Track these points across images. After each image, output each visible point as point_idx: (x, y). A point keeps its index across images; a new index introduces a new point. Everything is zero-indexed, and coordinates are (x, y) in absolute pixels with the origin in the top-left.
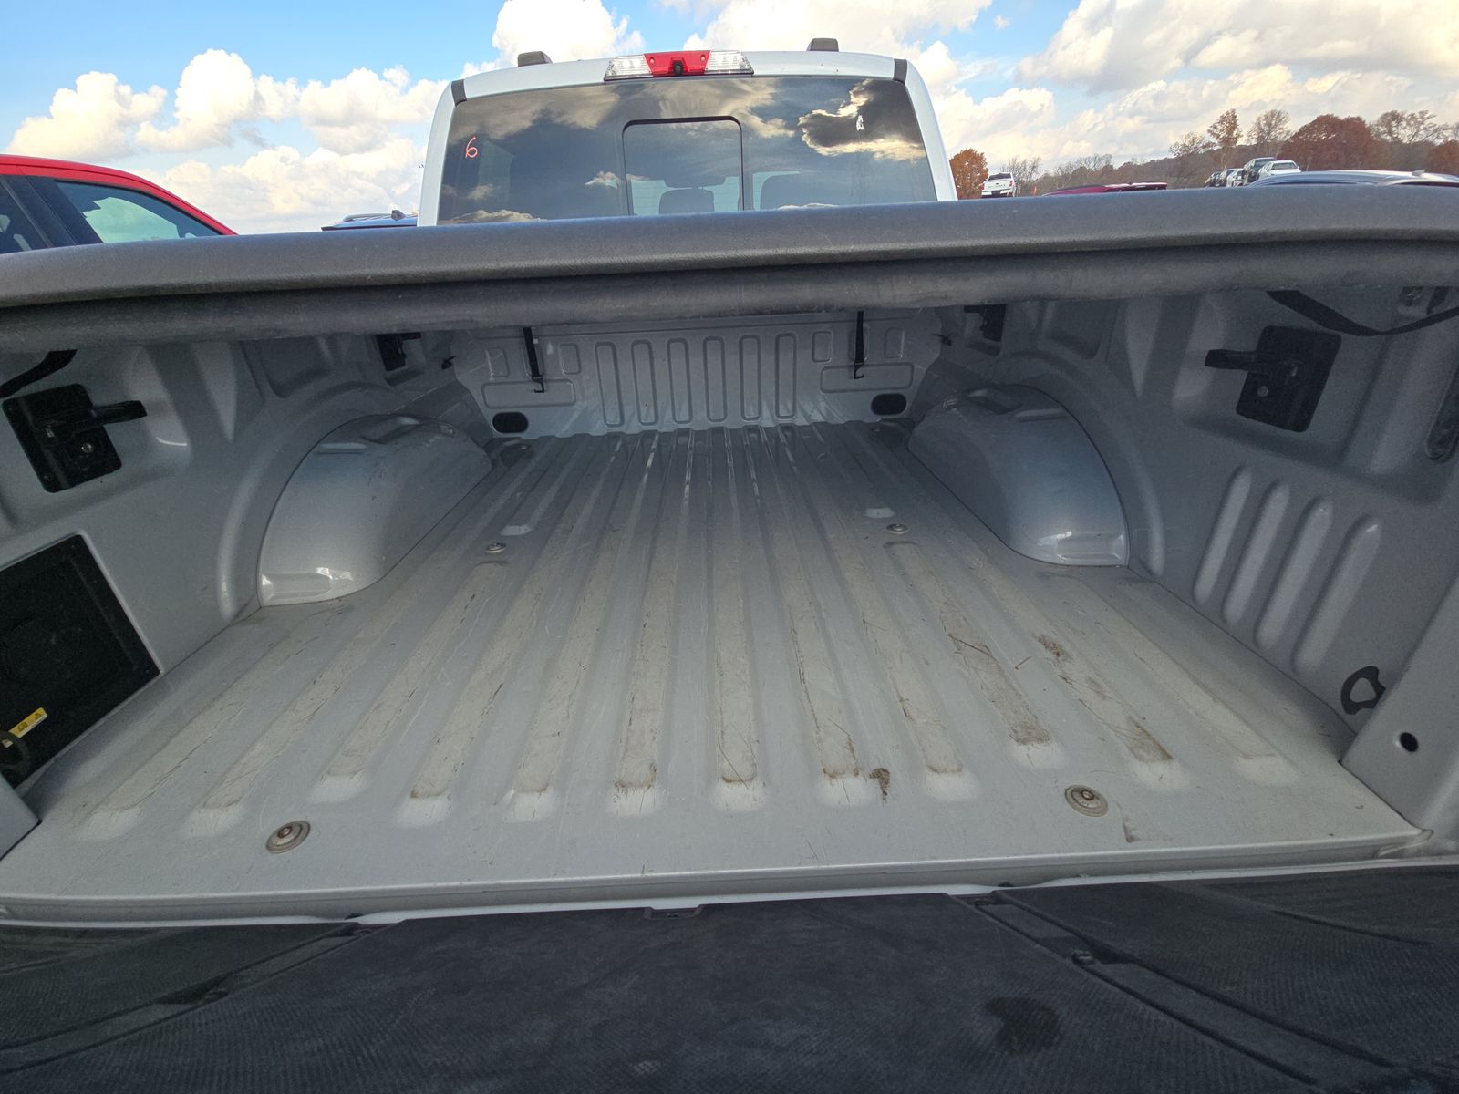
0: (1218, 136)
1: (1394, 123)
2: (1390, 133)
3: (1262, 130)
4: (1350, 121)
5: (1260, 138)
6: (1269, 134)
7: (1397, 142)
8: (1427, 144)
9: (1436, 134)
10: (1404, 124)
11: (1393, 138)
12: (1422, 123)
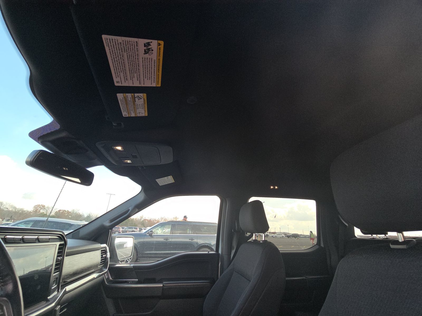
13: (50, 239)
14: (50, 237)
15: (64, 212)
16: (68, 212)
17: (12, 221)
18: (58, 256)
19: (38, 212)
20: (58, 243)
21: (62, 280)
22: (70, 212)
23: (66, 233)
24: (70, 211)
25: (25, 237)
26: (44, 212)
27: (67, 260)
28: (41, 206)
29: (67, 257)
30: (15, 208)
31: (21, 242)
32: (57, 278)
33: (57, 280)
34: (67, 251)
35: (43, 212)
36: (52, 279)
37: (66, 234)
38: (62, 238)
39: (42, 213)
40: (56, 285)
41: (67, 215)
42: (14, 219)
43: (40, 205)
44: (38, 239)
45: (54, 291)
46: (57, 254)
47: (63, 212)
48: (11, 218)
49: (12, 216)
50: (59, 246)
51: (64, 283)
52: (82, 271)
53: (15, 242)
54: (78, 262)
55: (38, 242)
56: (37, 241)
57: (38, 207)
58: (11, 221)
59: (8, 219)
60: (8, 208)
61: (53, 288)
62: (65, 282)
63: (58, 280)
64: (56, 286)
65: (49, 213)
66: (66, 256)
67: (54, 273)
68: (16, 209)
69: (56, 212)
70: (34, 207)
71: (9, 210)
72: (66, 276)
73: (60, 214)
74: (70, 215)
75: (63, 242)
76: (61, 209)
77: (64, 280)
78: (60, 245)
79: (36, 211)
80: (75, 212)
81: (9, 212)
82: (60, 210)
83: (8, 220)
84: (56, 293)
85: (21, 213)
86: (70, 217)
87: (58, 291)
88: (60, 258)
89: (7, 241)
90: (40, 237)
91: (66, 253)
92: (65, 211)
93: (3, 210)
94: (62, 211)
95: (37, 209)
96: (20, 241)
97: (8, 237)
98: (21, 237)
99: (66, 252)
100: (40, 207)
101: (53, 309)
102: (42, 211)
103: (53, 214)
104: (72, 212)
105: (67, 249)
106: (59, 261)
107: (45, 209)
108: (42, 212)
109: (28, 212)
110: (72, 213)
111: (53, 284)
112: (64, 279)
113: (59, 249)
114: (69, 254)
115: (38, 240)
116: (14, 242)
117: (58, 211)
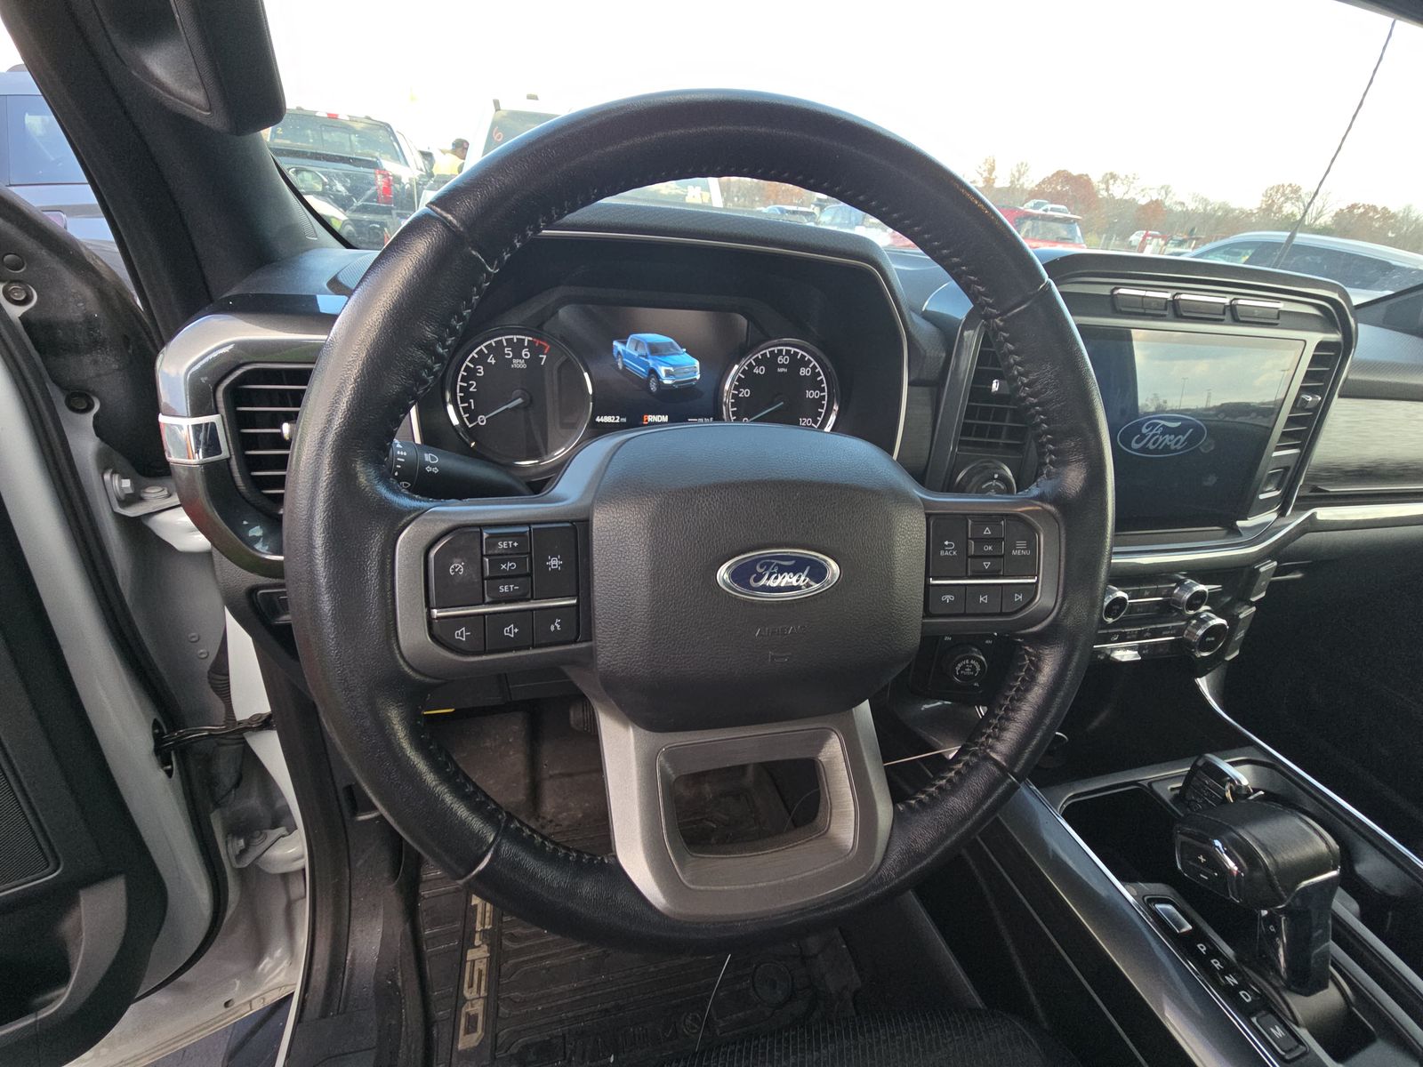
0: (981, 175)
1: (1111, 182)
2: (1107, 190)
3: (1014, 176)
4: (1080, 176)
5: (1012, 182)
6: (1018, 180)
7: (1112, 197)
8: (1132, 202)
9: (1143, 193)
10: (1119, 182)
11: (1109, 195)
12: (1132, 183)
13: (1280, 313)
14: (1281, 306)
15: (1371, 214)
16: (1384, 214)
17: (1193, 245)
18: (1303, 389)
19: (1275, 214)
20: (1315, 338)
21: (1304, 481)
22: (1394, 216)
23: (1358, 297)
24: (1393, 209)
25: (1183, 297)
26: (1296, 211)
27: (1342, 413)
28: (1289, 188)
29: (1342, 400)
30: (1205, 202)
31: (1166, 313)
32: (1286, 469)
33: (1284, 475)
34: (1350, 377)
35: (1292, 213)
36: (1267, 468)
37: (1356, 301)
38: (1334, 316)
39: (1286, 217)
40: (1278, 489)
41: (1380, 227)
42: (1197, 239)
43: (1283, 186)
44: (1232, 308)
45: (1266, 506)
46: (1304, 381)
47: (1365, 213)
48: (1191, 237)
49: (1193, 230)
50: (1316, 350)
51: (1311, 492)
52: (1402, 472)
53: (1148, 311)
54: (1389, 434)
55: (1231, 322)
56: (1228, 317)
57: (1277, 192)
58: (1190, 247)
59: (1181, 238)
60: (1183, 204)
61: (1262, 497)
62: (1315, 489)
63: (1287, 478)
64: (1277, 493)
65: (1314, 215)
66: (1340, 396)
67: (1278, 448)
68: (1206, 205)
69: (1337, 214)
70: (1265, 195)
71: (1187, 210)
72: (1327, 470)
73: (1352, 221)
74: (1392, 228)
75: (1335, 337)
76: (1357, 202)
77: (1314, 484)
78: (1322, 346)
79: (1268, 210)
80: (1414, 215)
81: (1187, 215)
82: (1354, 206)
83: (1181, 243)
84: (1270, 516)
85: (1220, 217)
86: (1391, 238)
87: (1282, 513)
88: (1310, 399)
89: (1118, 308)
90: (1240, 302)
91: (1344, 382)
92: (1374, 208)
93: (1171, 210)
94: (1362, 210)
95: (1273, 201)
96: (1166, 309)
97: (1122, 291)
98: (1168, 296)
99: (1346, 379)
100: (1283, 194)
101: (1249, 566)
102: (1288, 208)
103: (1326, 219)
104: (1401, 215)
105: (1350, 367)
106: (1308, 410)
107: (1298, 199)
108: (1290, 212)
109: (1243, 213)
110: (1402, 218)
111: (1266, 485)
112: (1311, 478)
113: (1315, 360)
114: (1357, 392)
115: (1233, 315)
116: (1142, 311)
117: (1348, 208)
